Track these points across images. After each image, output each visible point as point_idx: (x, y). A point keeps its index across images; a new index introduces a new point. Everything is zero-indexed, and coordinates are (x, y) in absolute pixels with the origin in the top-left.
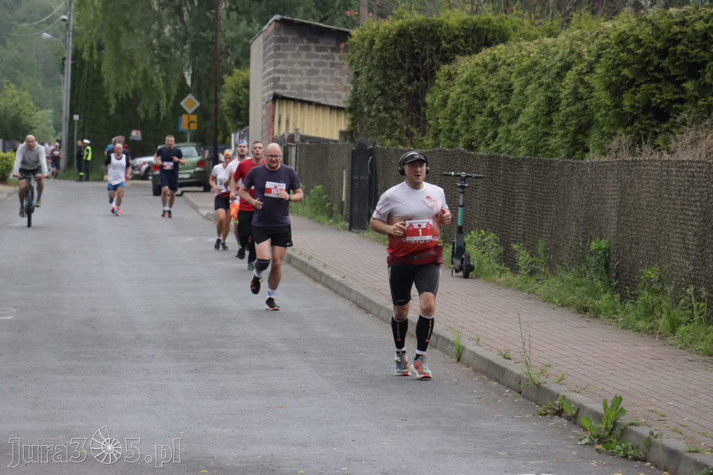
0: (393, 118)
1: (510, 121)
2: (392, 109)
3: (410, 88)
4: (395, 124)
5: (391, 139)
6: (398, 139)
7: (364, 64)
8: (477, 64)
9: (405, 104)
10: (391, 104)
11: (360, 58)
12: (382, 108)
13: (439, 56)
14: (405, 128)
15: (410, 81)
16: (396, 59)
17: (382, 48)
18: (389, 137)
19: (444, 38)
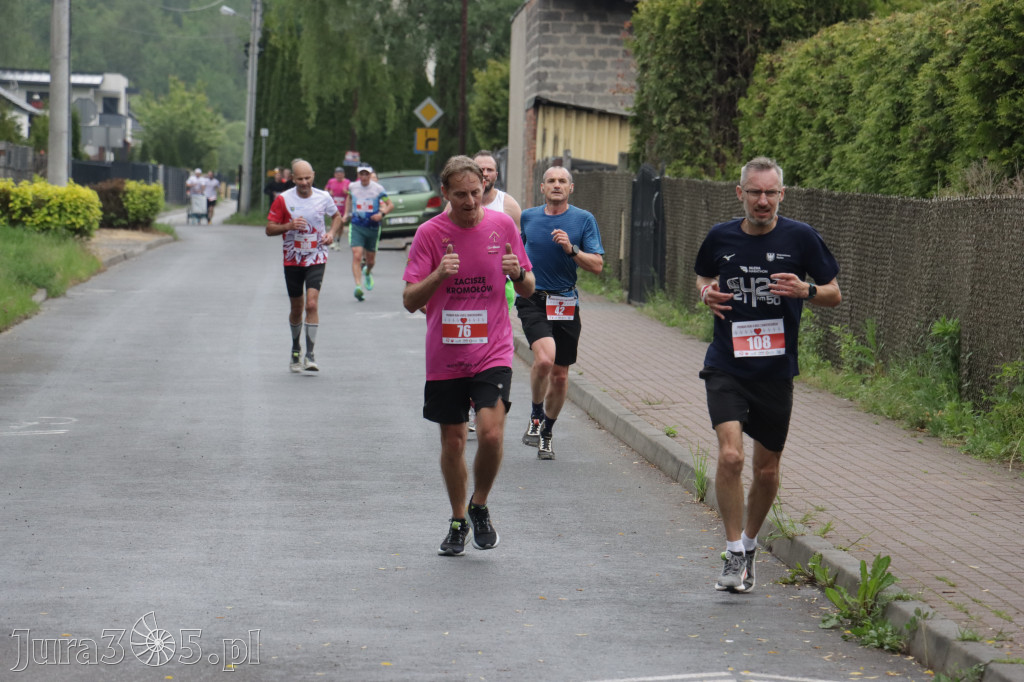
0: (696, 134)
1: (846, 139)
2: (694, 120)
3: (721, 89)
4: (698, 144)
5: (692, 165)
6: (704, 166)
7: (654, 53)
8: (808, 53)
9: (715, 113)
10: (693, 113)
11: (648, 43)
12: (678, 119)
13: (766, 41)
14: (713, 149)
15: (721, 79)
16: (700, 44)
17: (680, 28)
18: (689, 162)
19: (774, 13)
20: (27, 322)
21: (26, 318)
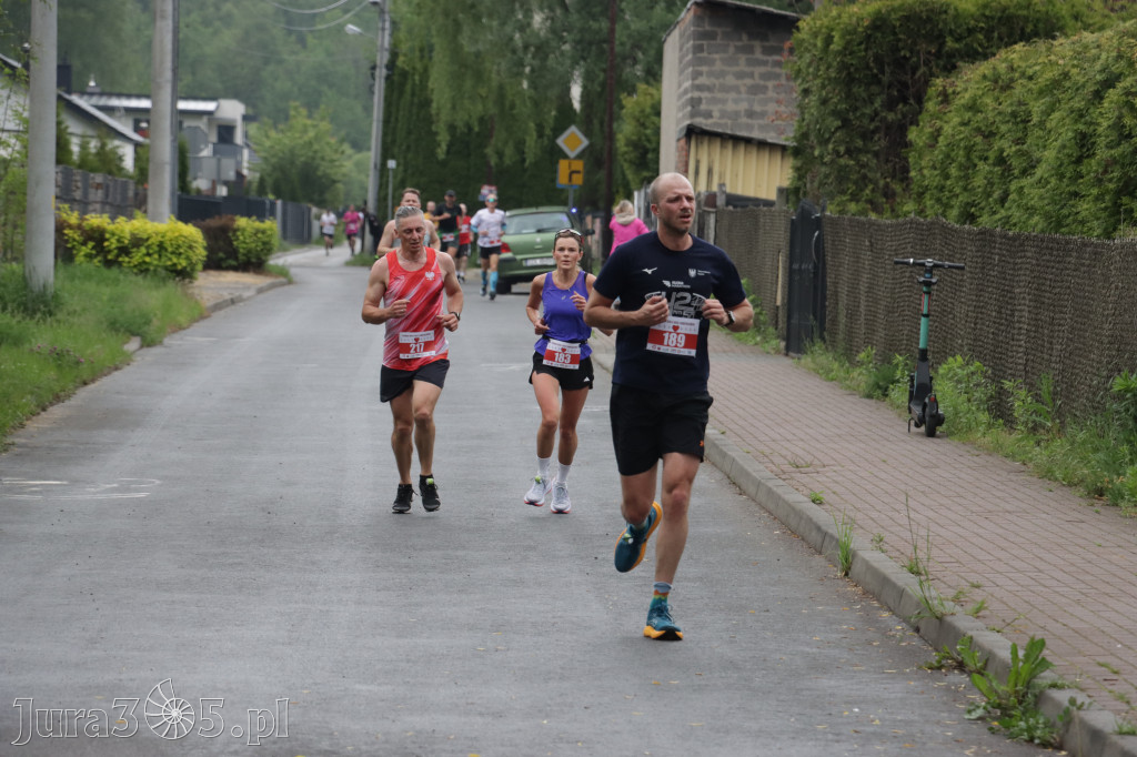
0: (863, 166)
1: (1024, 173)
2: (859, 151)
3: (891, 117)
4: (864, 177)
5: (858, 201)
6: (870, 202)
7: (816, 77)
8: (984, 77)
9: (883, 143)
10: (859, 143)
11: (809, 65)
12: (842, 149)
13: (941, 63)
14: (882, 183)
15: (890, 105)
16: (868, 67)
17: (845, 48)
18: (855, 198)
19: (951, 32)
20: (116, 373)
21: (117, 369)
